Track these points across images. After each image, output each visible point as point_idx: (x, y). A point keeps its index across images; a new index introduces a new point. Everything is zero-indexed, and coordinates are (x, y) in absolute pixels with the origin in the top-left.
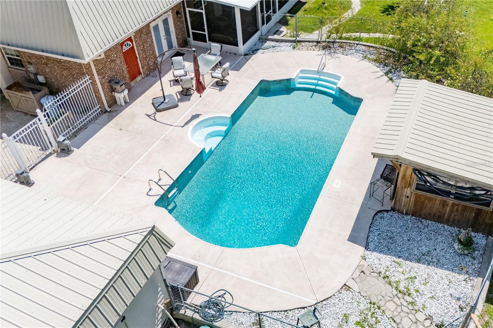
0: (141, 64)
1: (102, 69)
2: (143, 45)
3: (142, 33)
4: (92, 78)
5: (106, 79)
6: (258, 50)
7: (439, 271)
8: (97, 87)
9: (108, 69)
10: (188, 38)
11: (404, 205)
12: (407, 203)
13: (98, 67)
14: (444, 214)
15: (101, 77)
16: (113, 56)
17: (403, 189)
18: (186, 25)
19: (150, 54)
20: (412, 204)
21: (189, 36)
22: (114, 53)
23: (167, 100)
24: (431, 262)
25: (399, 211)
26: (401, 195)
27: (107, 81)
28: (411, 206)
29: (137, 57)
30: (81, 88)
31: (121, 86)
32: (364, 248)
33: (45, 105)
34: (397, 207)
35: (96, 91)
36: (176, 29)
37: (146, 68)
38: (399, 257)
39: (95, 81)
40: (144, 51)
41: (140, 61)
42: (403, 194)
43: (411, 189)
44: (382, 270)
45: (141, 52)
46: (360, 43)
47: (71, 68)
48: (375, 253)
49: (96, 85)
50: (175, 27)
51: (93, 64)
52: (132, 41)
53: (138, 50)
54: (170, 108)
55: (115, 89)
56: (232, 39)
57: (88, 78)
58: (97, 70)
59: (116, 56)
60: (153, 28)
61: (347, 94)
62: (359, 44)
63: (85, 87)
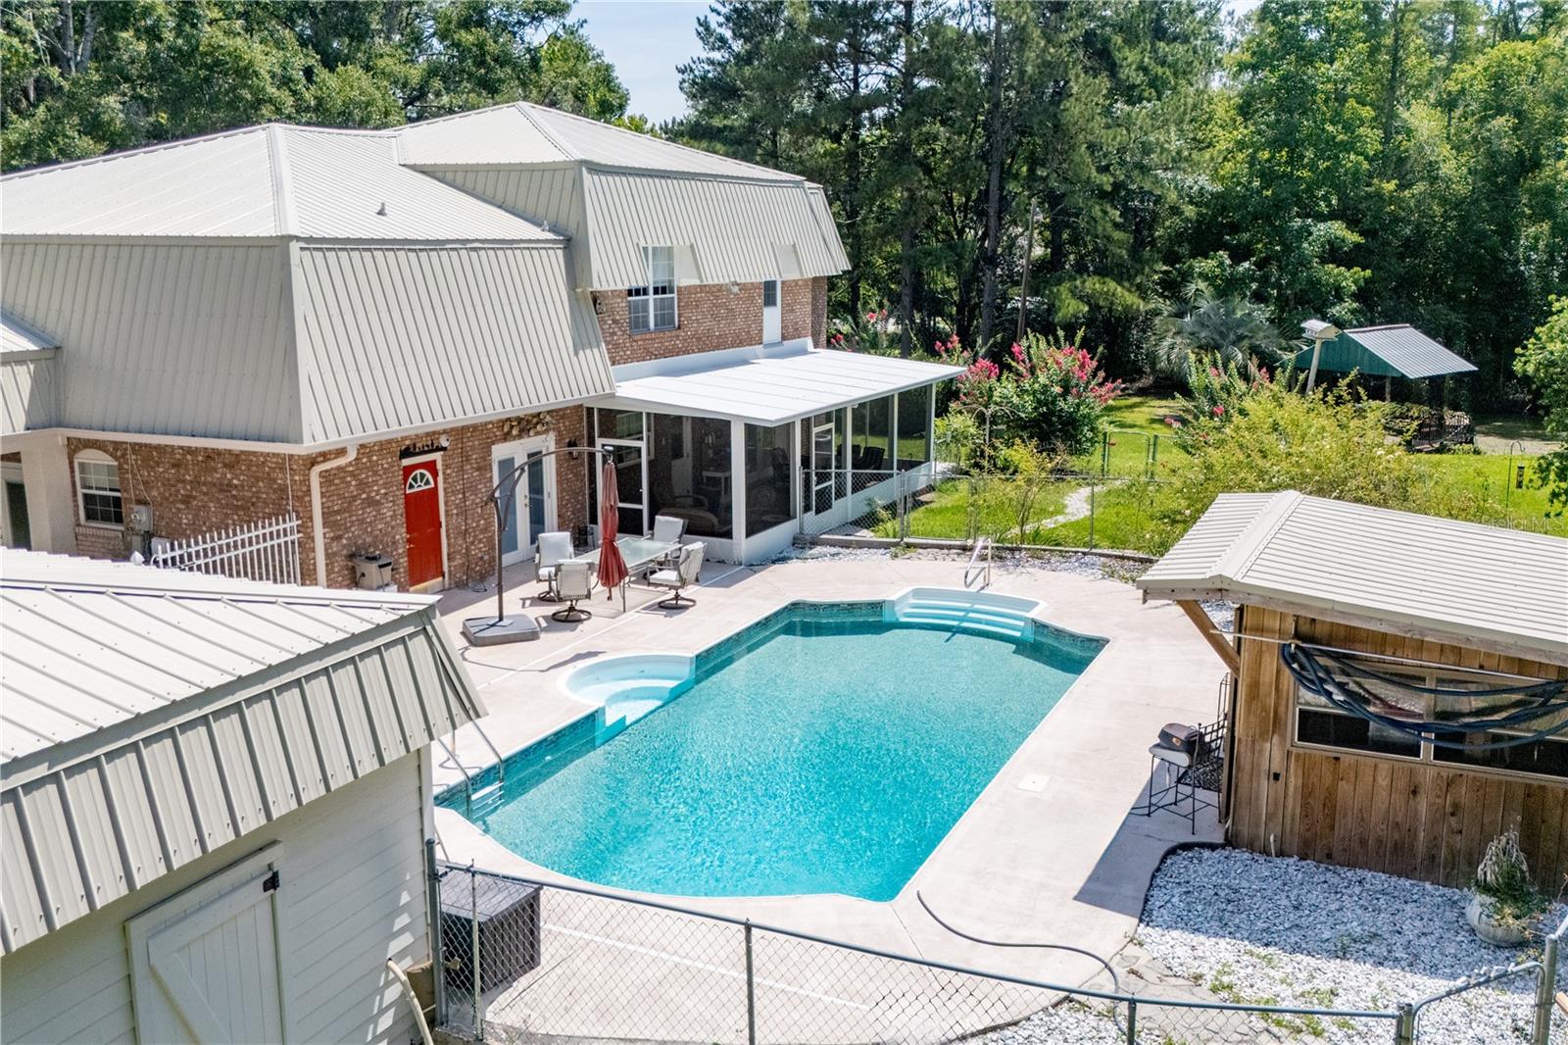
0: (449, 545)
1: (338, 512)
2: (464, 493)
3: (467, 460)
4: (305, 528)
5: (344, 546)
6: (790, 558)
7: (1421, 981)
8: (314, 558)
9: (354, 518)
10: (590, 526)
11: (1270, 817)
12: (1276, 804)
13: (330, 504)
14: (1412, 832)
15: (332, 535)
16: (376, 488)
17: (1257, 748)
18: (590, 488)
19: (478, 526)
20: (1293, 804)
21: (594, 520)
22: (381, 482)
23: (505, 622)
24: (1386, 959)
25: (1253, 846)
26: (1252, 775)
27: (345, 552)
28: (1293, 815)
29: (440, 523)
30: (269, 544)
31: (381, 567)
32: (1137, 921)
33: (160, 552)
34: (1245, 830)
35: (308, 569)
36: (561, 490)
37: (458, 561)
38: (1267, 945)
39: (312, 539)
40: (464, 512)
41: (448, 536)
42: (1259, 765)
43: (1283, 737)
44: (1205, 970)
45: (455, 511)
46: (1094, 551)
47: (253, 504)
48: (1175, 933)
49: (313, 550)
50: (559, 482)
51: (319, 490)
52: (435, 475)
53: (446, 504)
54: (512, 638)
55: (363, 575)
56: (715, 520)
57: (295, 523)
58: (326, 510)
59: (386, 494)
60: (499, 462)
61: (1059, 633)
62: (1092, 554)
63: (279, 545)
